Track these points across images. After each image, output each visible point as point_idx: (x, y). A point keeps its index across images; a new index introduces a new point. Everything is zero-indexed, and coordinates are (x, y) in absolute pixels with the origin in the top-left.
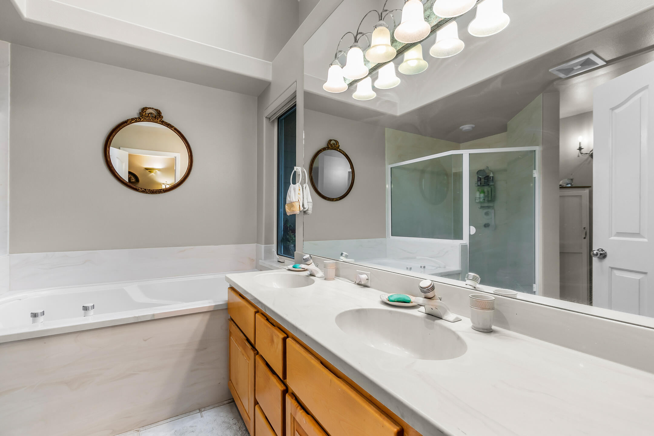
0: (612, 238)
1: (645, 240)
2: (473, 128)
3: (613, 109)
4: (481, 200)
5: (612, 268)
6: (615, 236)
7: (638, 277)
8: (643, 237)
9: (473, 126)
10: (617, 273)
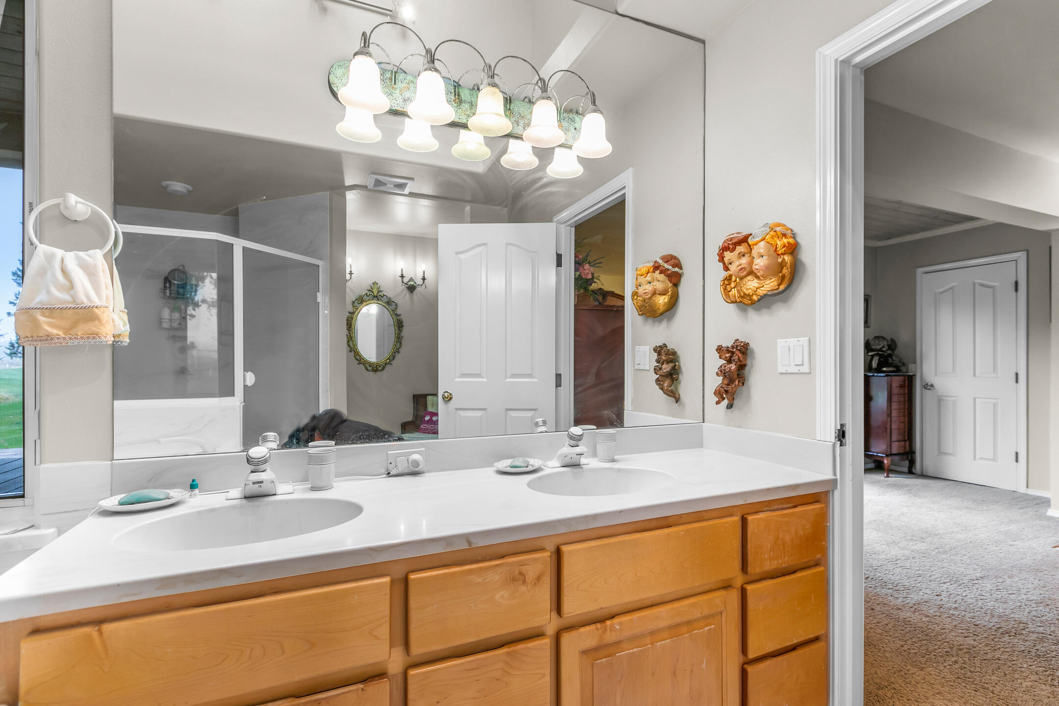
0: (457, 380)
1: (485, 380)
2: (189, 192)
3: (458, 253)
4: (175, 325)
5: (457, 409)
6: (459, 377)
7: (479, 414)
8: (483, 377)
9: (190, 188)
10: (462, 413)
